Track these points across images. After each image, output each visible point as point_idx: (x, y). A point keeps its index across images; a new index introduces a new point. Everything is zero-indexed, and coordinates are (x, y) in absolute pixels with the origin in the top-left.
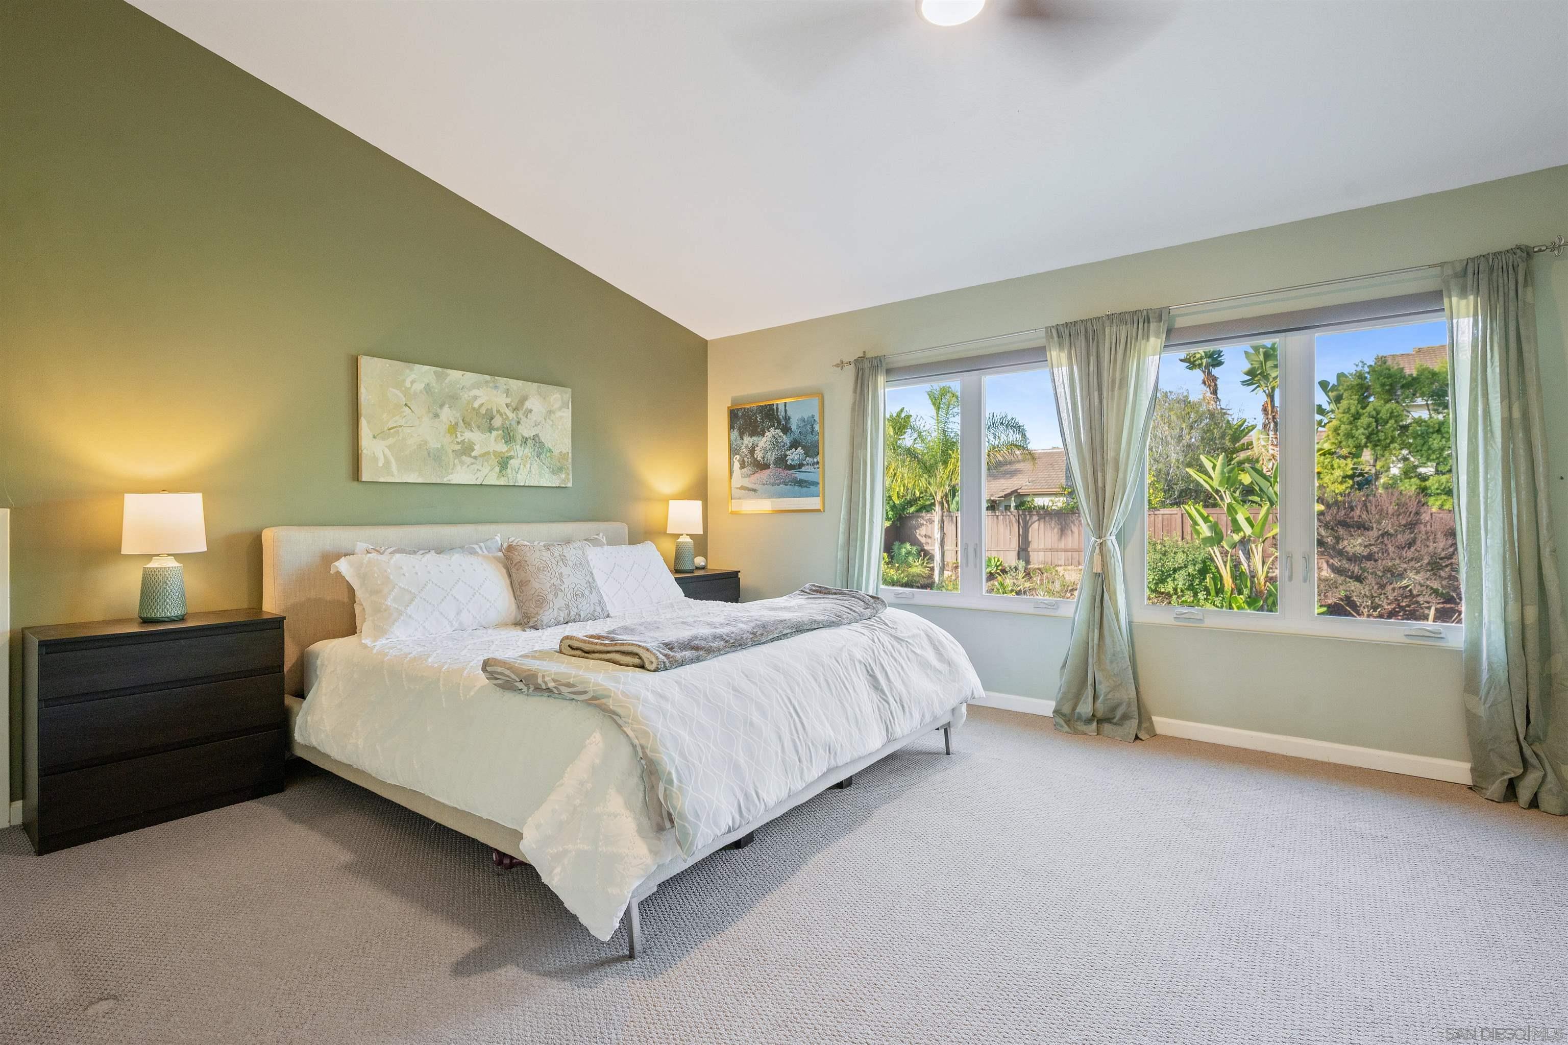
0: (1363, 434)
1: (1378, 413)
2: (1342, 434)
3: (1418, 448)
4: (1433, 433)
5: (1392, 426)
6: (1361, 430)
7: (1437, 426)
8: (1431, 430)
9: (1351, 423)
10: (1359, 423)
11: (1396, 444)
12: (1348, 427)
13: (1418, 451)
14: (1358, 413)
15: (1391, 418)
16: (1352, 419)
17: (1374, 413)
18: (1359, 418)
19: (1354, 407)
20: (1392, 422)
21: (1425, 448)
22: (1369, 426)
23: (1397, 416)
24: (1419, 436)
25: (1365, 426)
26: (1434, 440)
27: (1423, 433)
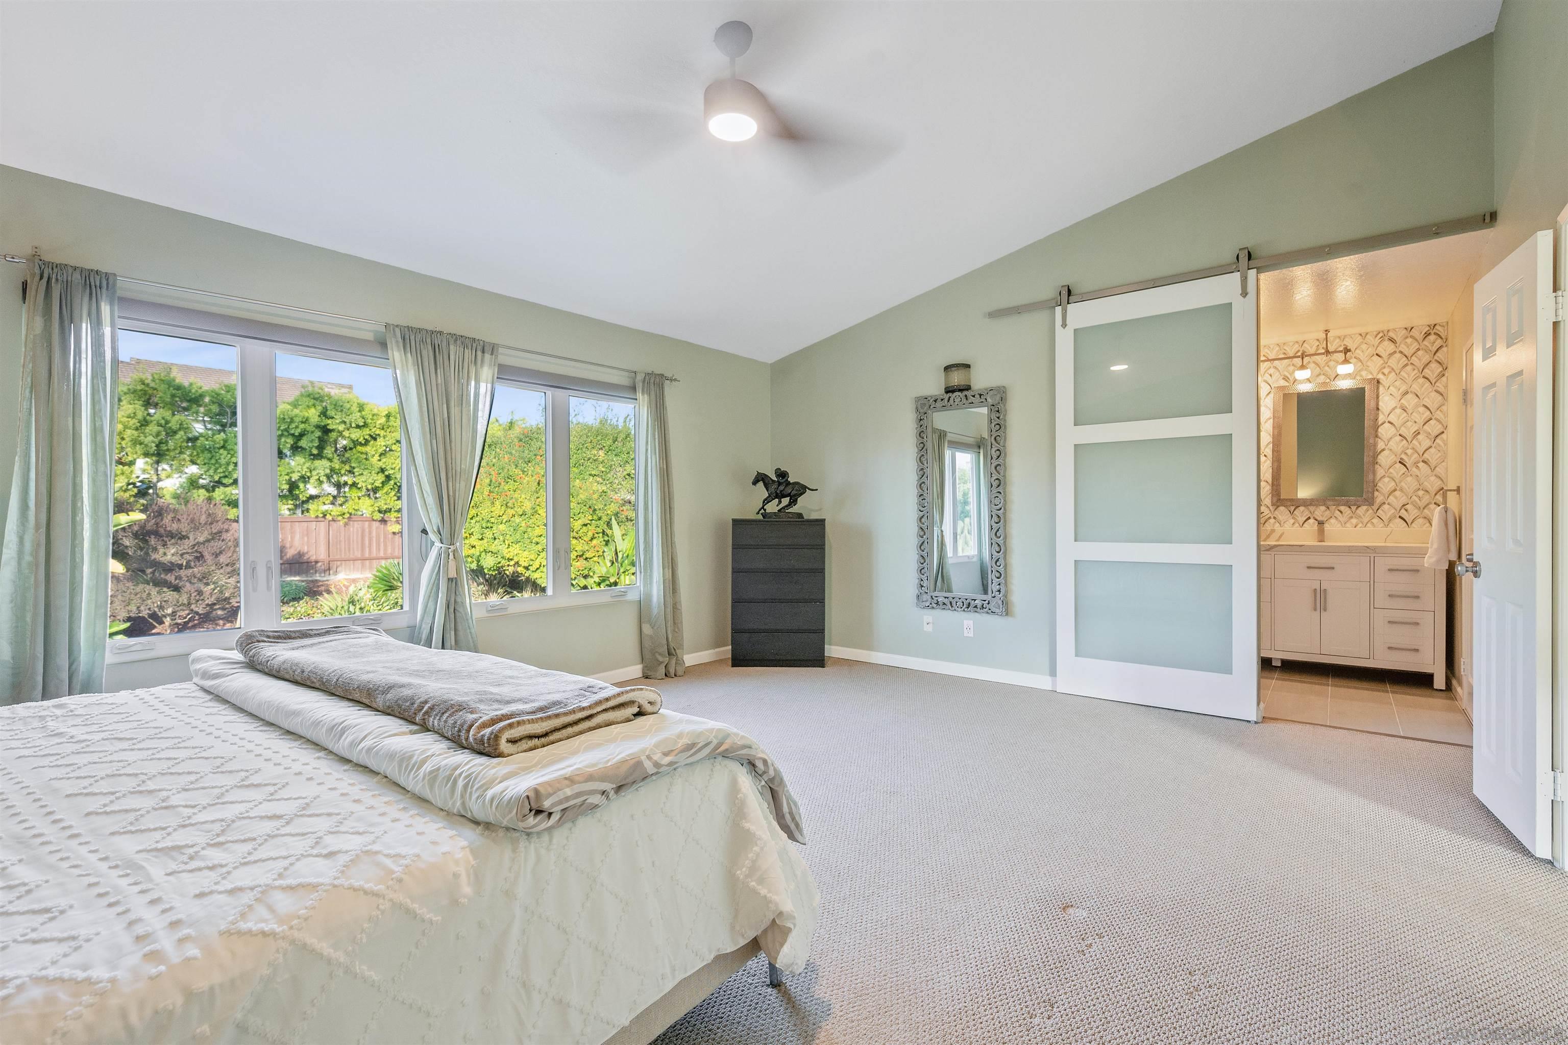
0: (153, 442)
1: (167, 422)
2: (127, 439)
3: (206, 461)
4: (219, 449)
5: (182, 438)
6: (150, 438)
7: (222, 443)
8: (217, 446)
9: (137, 429)
10: (148, 429)
11: (185, 456)
12: (136, 433)
13: (205, 464)
14: (145, 419)
15: (180, 429)
16: (139, 424)
17: (163, 422)
18: (147, 425)
19: (141, 413)
20: (182, 433)
21: (213, 461)
22: (158, 434)
23: (186, 429)
24: (207, 450)
25: (154, 434)
26: (221, 455)
27: (210, 448)
